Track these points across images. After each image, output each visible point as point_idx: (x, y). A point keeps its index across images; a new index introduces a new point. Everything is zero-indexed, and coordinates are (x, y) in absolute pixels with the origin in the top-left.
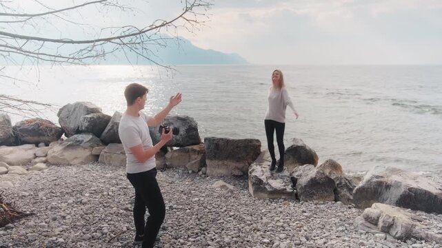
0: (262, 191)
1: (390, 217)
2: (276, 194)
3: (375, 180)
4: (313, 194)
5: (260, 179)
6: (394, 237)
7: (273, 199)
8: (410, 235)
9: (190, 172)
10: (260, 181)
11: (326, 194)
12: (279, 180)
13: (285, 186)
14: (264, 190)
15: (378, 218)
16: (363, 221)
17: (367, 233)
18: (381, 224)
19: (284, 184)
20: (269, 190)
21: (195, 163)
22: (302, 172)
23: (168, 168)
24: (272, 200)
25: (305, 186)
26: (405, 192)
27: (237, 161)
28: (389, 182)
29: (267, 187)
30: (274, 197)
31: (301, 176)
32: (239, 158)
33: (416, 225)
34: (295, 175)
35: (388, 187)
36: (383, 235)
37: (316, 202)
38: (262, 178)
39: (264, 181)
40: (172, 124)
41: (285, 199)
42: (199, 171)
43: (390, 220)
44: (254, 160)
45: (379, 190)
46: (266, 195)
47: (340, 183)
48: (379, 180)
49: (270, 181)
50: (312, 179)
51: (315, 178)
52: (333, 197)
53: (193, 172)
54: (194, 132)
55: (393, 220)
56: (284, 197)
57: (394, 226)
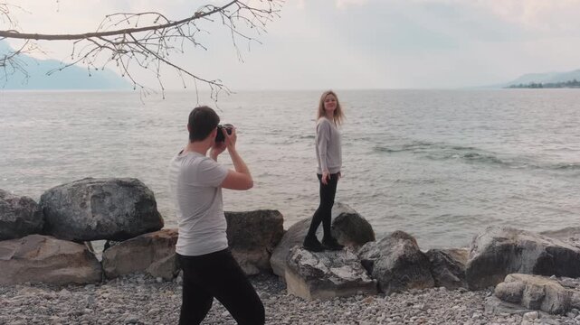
0: (323, 289)
1: (538, 287)
2: (348, 289)
3: (498, 244)
4: (406, 280)
5: (316, 270)
6: (550, 313)
7: (346, 297)
8: (569, 305)
9: (159, 279)
10: (318, 272)
11: (423, 278)
12: (345, 268)
13: (357, 275)
14: (328, 285)
15: (522, 292)
16: (500, 302)
17: (512, 315)
18: (527, 299)
19: (354, 272)
20: (336, 283)
21: (168, 261)
22: (377, 250)
23: (109, 279)
24: (344, 298)
25: (393, 270)
26: (543, 253)
27: (251, 250)
28: (519, 244)
29: (332, 279)
30: (347, 293)
31: (378, 256)
32: (253, 244)
33: (572, 292)
34: (368, 256)
35: (519, 250)
36: (534, 313)
37: (413, 291)
38: (319, 266)
39: (325, 271)
40: (109, 194)
41: (364, 296)
42: (175, 276)
43: (541, 291)
44: (275, 245)
45: (506, 257)
46: (333, 293)
47: (436, 260)
48: (504, 243)
49: (334, 270)
50: (400, 258)
51: (404, 255)
52: (432, 282)
53: (165, 280)
54: (151, 208)
55: (544, 290)
56: (361, 292)
57: (547, 298)
